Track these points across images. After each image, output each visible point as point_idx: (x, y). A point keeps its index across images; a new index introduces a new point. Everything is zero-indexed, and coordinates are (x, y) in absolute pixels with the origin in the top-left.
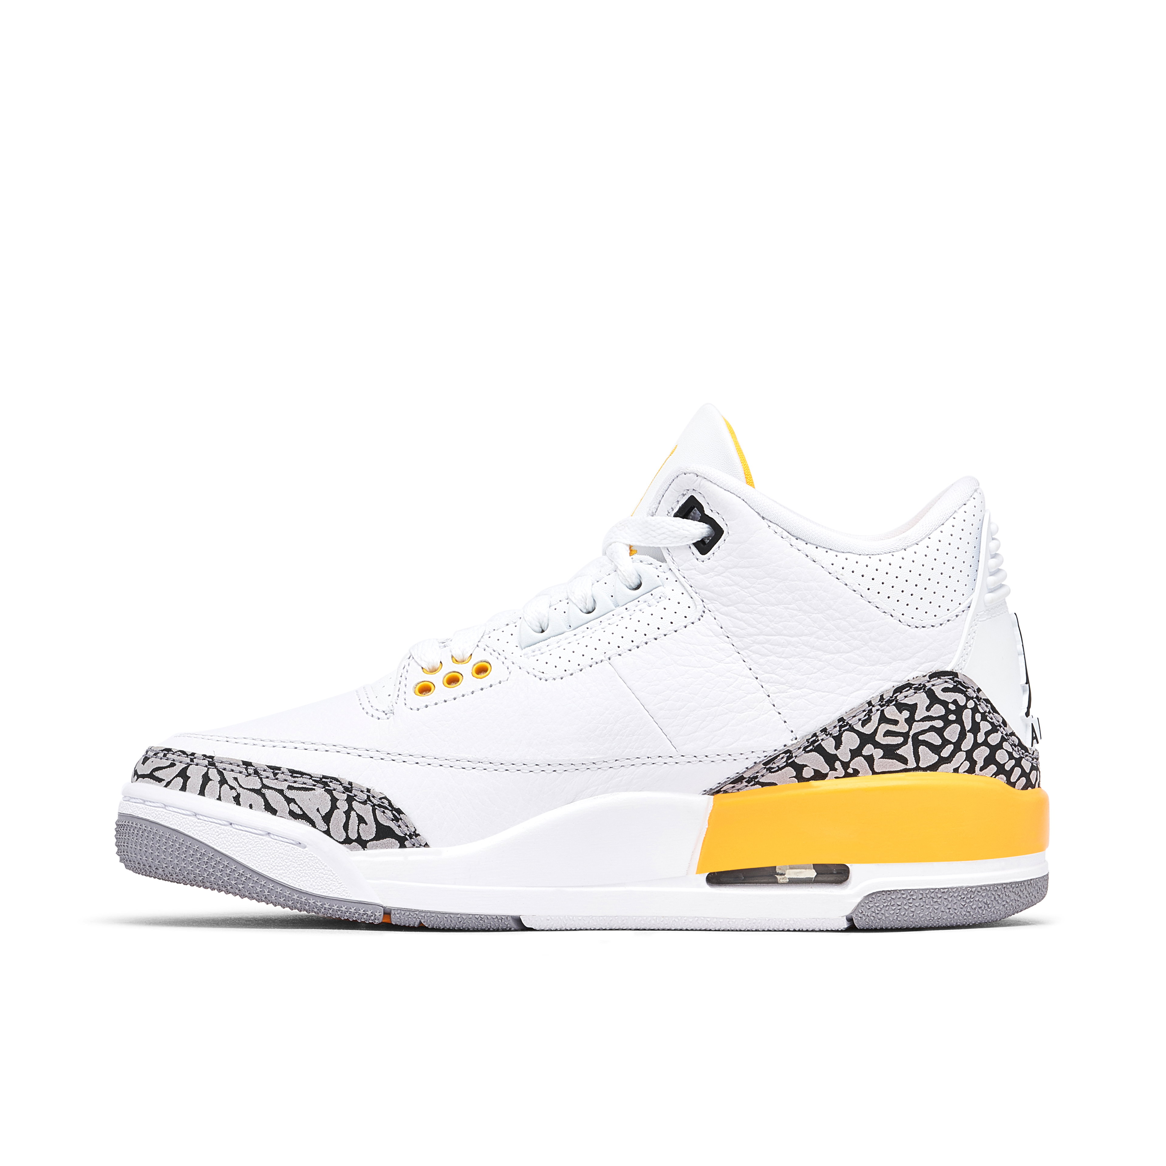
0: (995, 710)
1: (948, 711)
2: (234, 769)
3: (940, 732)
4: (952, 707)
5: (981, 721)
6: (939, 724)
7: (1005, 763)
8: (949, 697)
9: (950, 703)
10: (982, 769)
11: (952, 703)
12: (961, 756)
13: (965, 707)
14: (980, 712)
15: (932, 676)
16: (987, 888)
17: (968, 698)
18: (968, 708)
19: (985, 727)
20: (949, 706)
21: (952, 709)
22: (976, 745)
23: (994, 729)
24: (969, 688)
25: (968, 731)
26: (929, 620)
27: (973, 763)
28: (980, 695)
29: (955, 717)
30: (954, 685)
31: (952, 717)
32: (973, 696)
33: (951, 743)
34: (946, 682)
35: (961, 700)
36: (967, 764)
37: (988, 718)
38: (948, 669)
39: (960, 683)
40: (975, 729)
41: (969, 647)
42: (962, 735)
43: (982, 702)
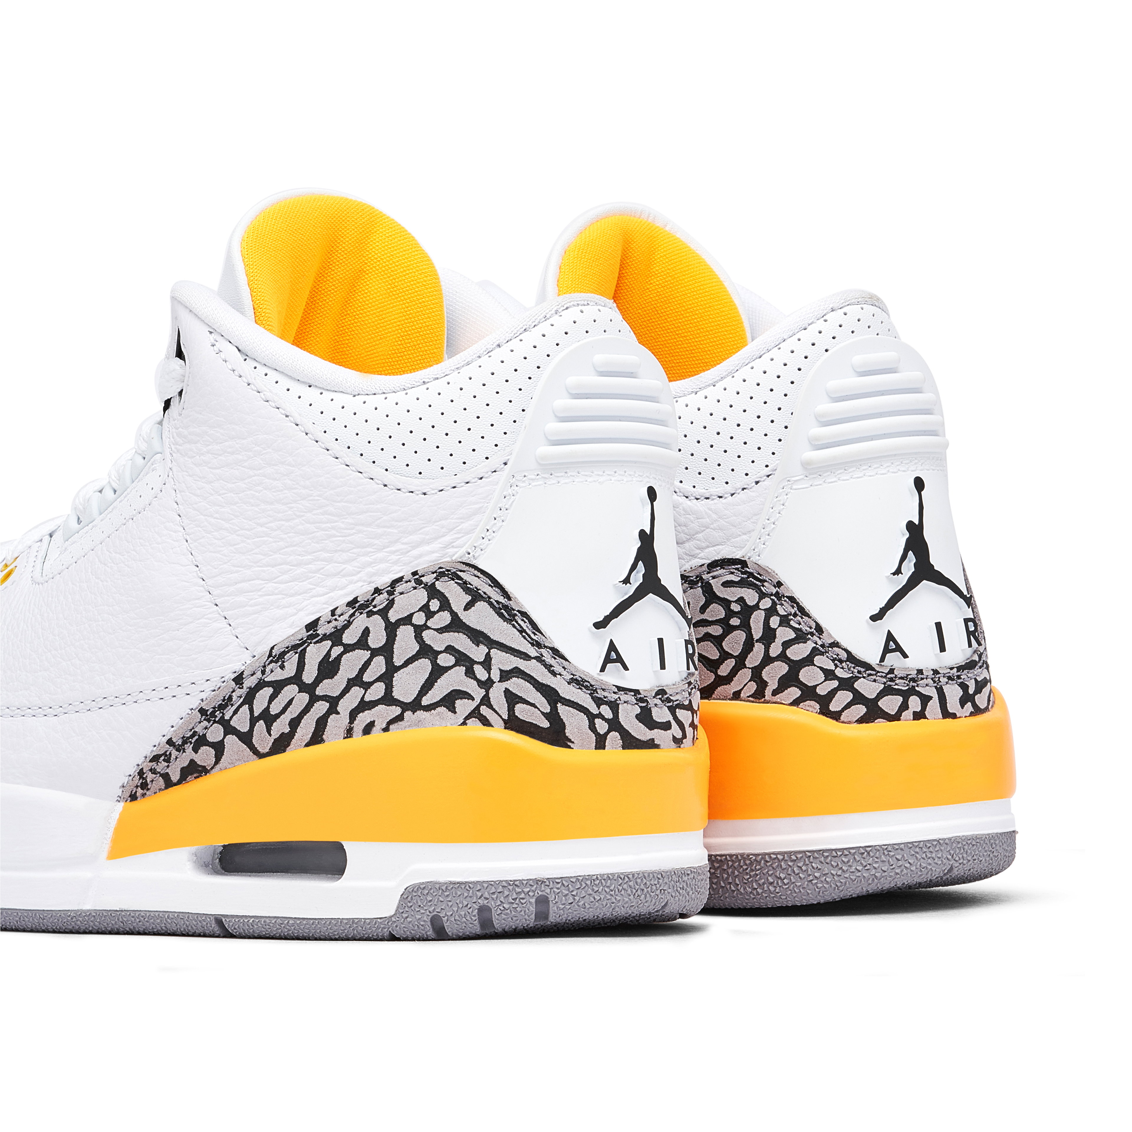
0: (803, 612)
1: (731, 613)
3: (718, 641)
4: (736, 607)
5: (779, 626)
6: (716, 630)
7: (818, 685)
8: (732, 594)
9: (734, 602)
10: (775, 693)
11: (736, 602)
12: (745, 675)
13: (756, 607)
14: (778, 614)
15: (713, 565)
16: (778, 856)
17: (762, 596)
18: (760, 609)
19: (784, 634)
20: (731, 605)
21: (736, 610)
22: (767, 660)
23: (801, 637)
24: (766, 581)
25: (757, 641)
26: (716, 489)
27: (762, 685)
28: (782, 590)
29: (739, 621)
30: (742, 578)
31: (735, 621)
32: (772, 593)
33: (731, 656)
34: (732, 573)
35: (751, 597)
36: (753, 687)
37: (792, 623)
38: (738, 556)
39: (751, 575)
40: (769, 636)
41: (772, 525)
42: (749, 646)
43: (785, 601)
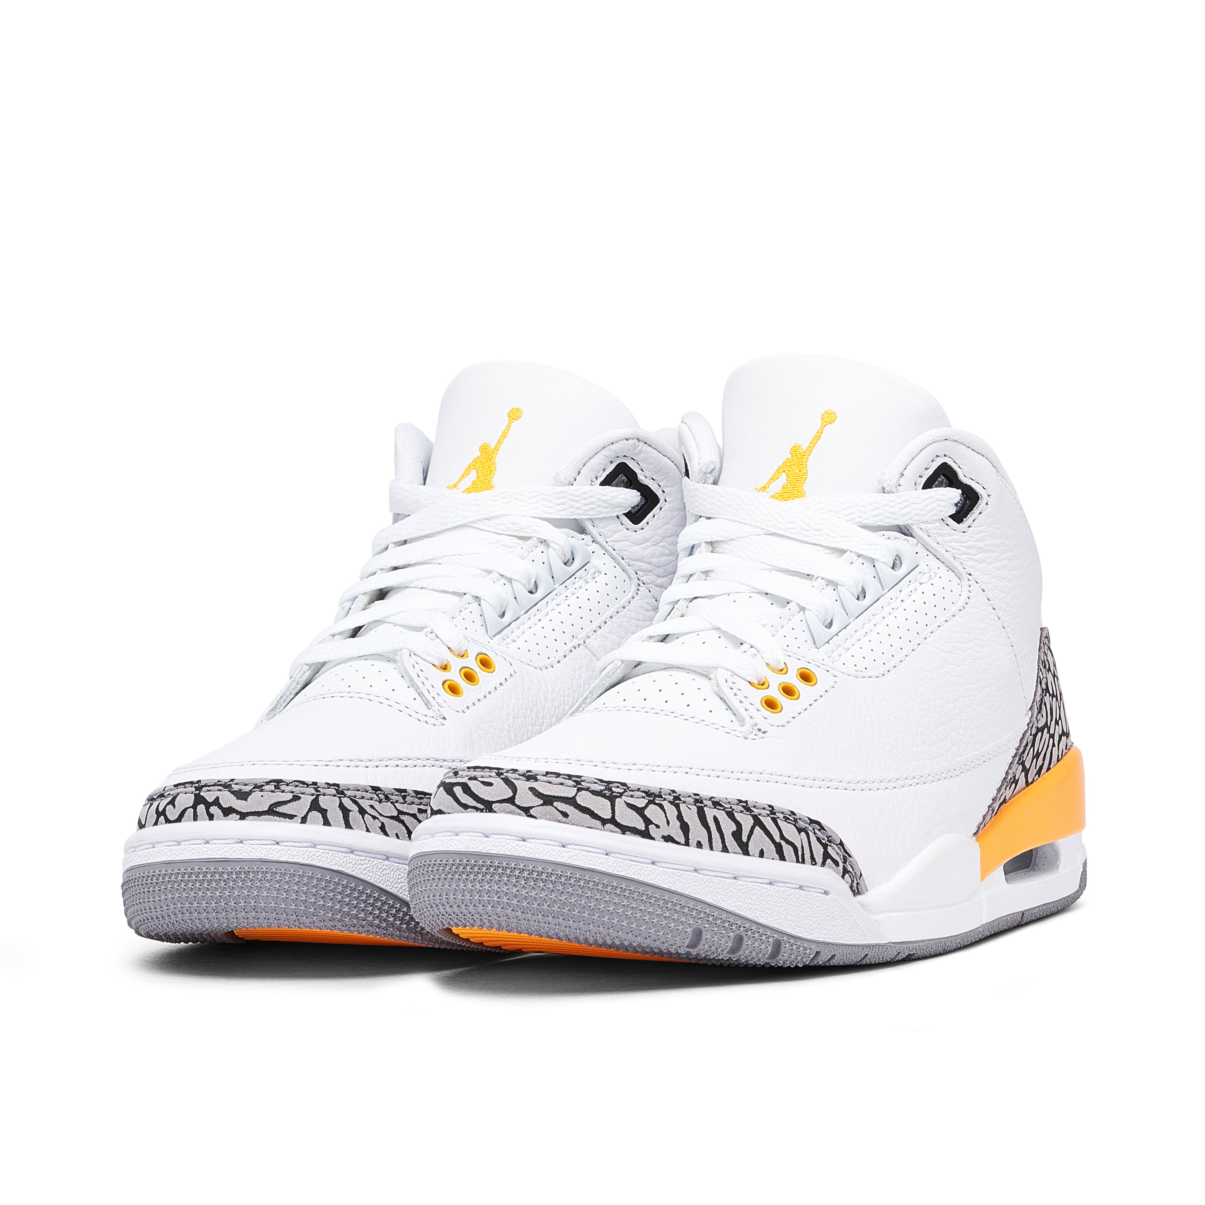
2: (365, 796)
